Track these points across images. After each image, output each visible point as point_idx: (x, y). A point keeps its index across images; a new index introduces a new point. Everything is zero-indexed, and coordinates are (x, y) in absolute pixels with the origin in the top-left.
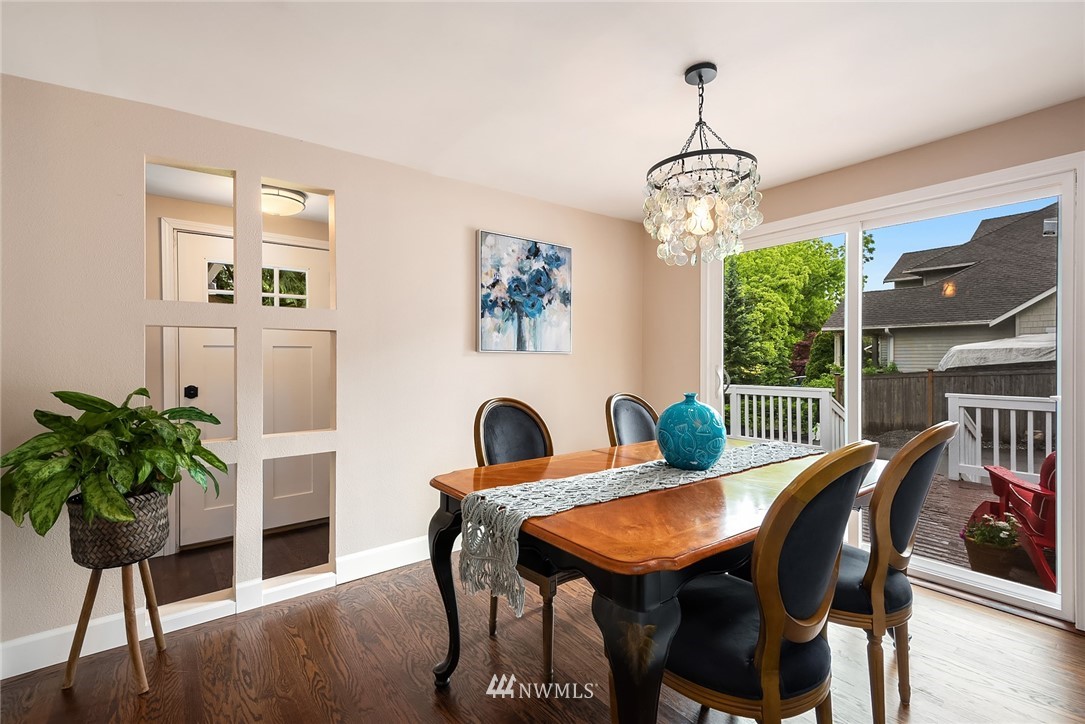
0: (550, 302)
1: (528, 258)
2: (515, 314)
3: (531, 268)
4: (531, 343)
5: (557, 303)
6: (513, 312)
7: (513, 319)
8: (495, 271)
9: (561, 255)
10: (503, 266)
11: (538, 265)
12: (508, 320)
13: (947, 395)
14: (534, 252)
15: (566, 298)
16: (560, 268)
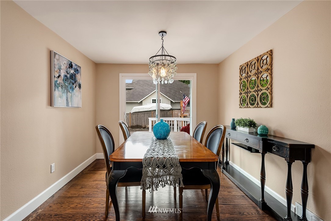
0: (75, 87)
1: (69, 68)
2: (66, 91)
3: (70, 72)
4: (70, 104)
5: (77, 87)
6: (65, 90)
7: (65, 93)
8: (59, 71)
9: (78, 69)
10: (61, 69)
11: (72, 71)
12: (63, 93)
13: (149, 118)
14: (71, 66)
15: (80, 86)
16: (78, 74)
